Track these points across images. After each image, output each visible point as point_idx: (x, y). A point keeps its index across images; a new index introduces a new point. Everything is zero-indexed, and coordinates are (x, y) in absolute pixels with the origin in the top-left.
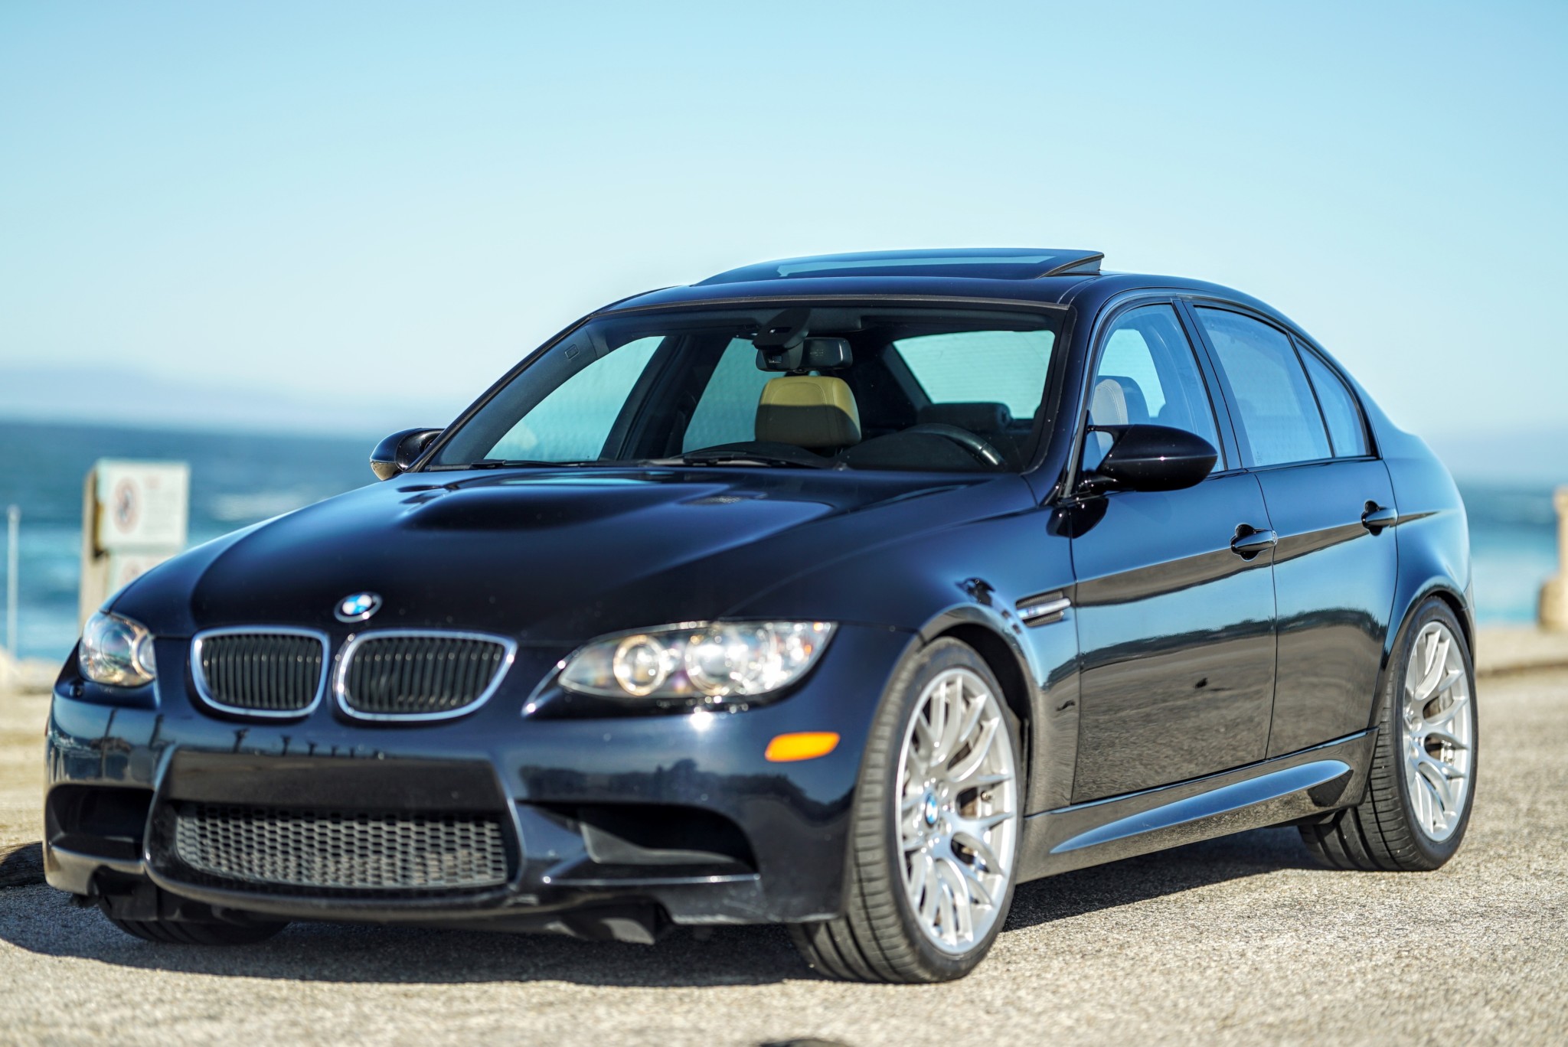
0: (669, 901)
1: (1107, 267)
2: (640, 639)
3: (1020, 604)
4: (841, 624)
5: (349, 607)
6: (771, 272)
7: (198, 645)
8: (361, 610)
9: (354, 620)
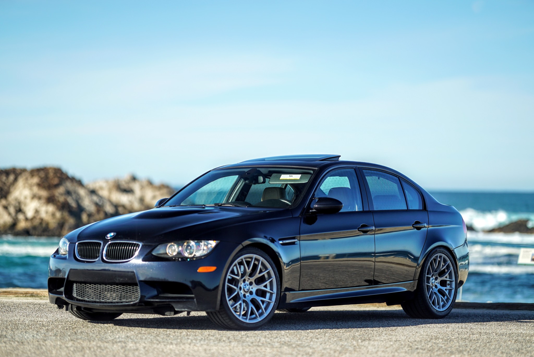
0: (174, 305)
1: (341, 159)
2: (172, 244)
3: (280, 240)
4: (221, 241)
5: (108, 235)
6: (263, 160)
7: (77, 244)
8: (111, 236)
9: (109, 238)
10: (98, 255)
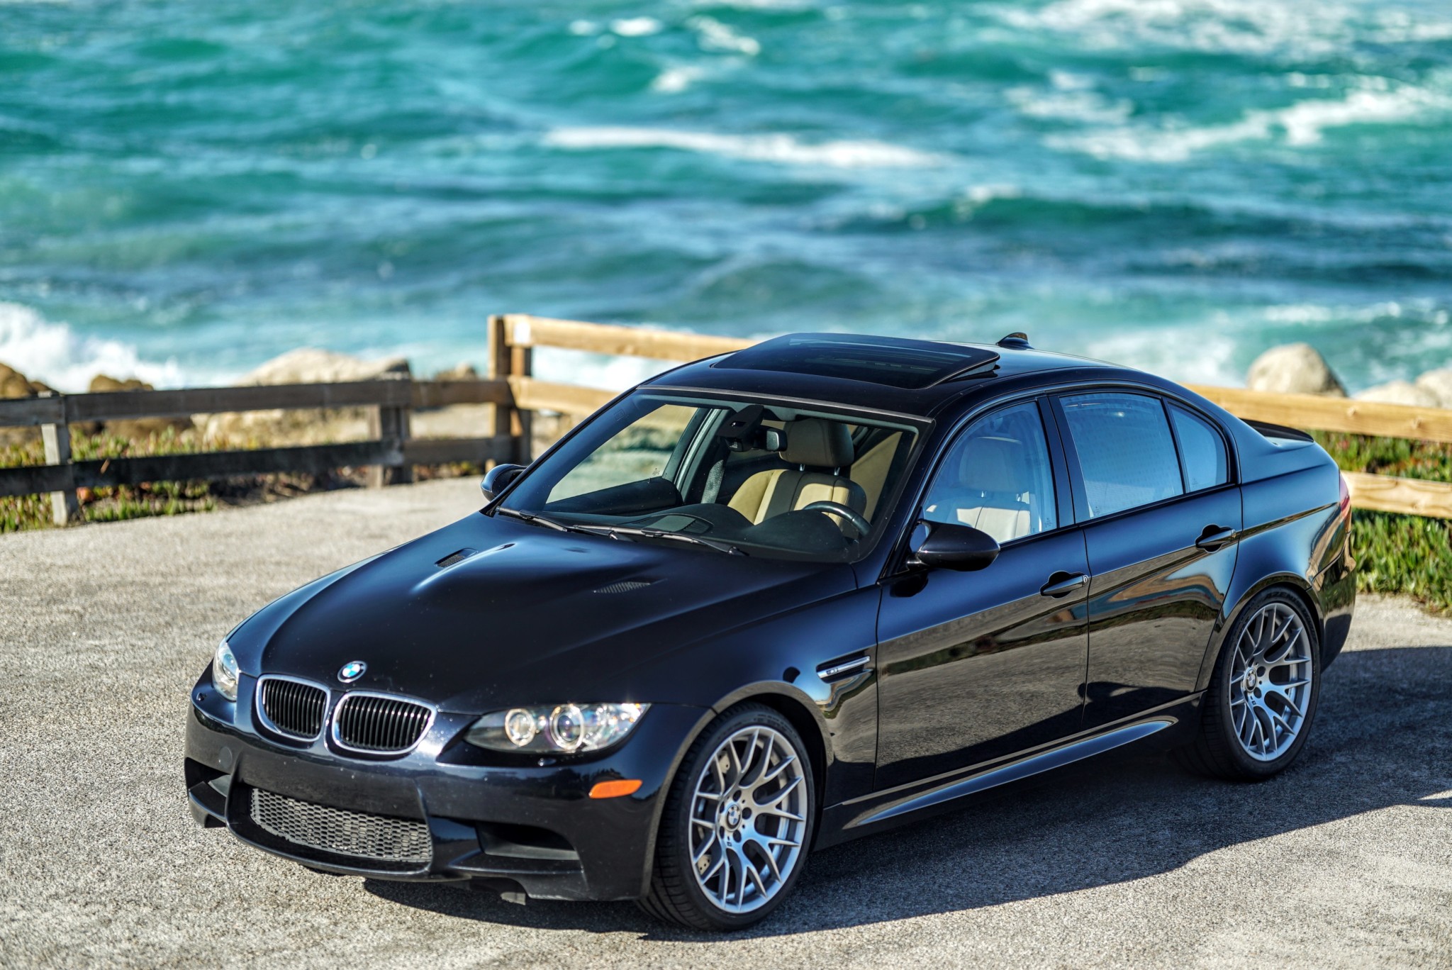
0: (525, 884)
1: (1001, 367)
2: (519, 710)
3: (820, 668)
4: (654, 703)
5: (347, 671)
7: (259, 684)
8: (353, 674)
9: (348, 681)
10: (317, 727)
